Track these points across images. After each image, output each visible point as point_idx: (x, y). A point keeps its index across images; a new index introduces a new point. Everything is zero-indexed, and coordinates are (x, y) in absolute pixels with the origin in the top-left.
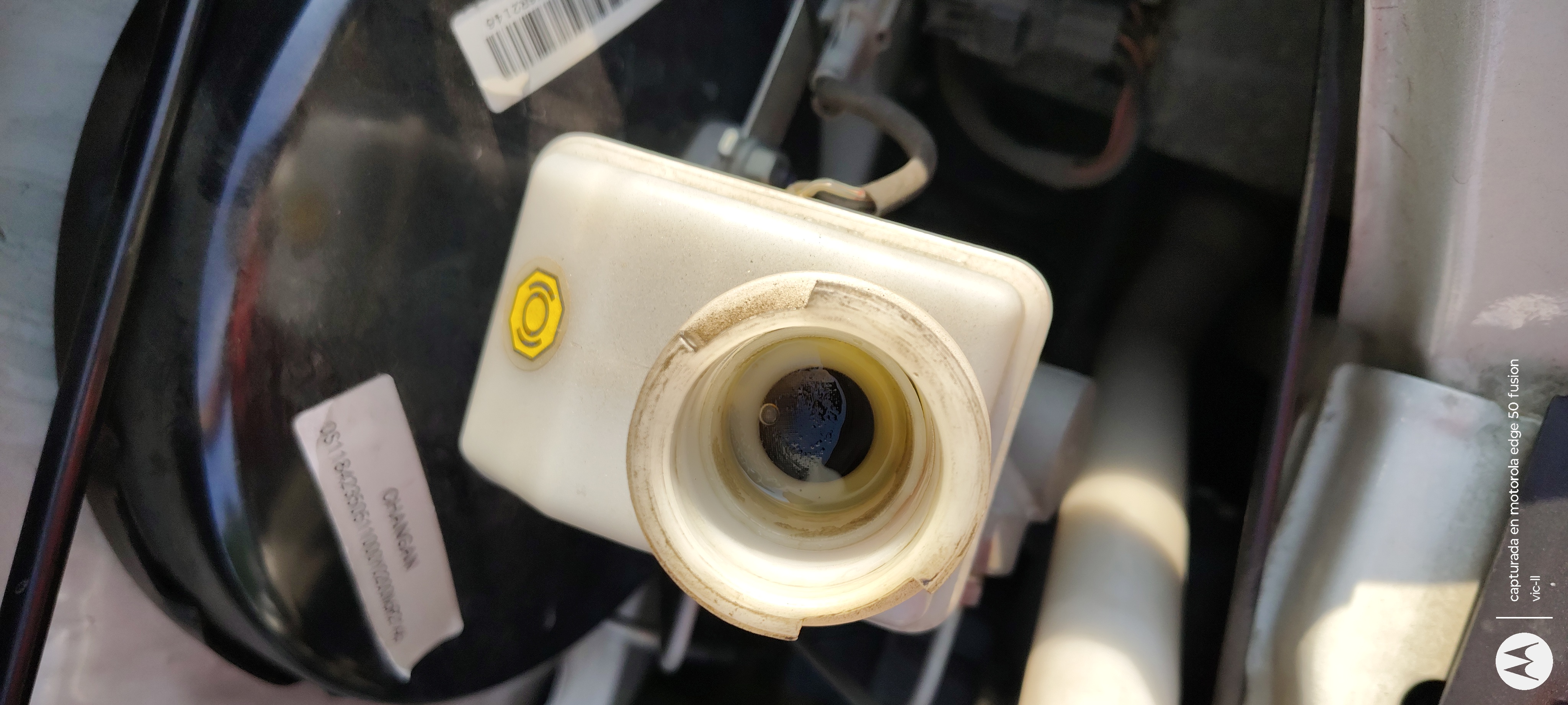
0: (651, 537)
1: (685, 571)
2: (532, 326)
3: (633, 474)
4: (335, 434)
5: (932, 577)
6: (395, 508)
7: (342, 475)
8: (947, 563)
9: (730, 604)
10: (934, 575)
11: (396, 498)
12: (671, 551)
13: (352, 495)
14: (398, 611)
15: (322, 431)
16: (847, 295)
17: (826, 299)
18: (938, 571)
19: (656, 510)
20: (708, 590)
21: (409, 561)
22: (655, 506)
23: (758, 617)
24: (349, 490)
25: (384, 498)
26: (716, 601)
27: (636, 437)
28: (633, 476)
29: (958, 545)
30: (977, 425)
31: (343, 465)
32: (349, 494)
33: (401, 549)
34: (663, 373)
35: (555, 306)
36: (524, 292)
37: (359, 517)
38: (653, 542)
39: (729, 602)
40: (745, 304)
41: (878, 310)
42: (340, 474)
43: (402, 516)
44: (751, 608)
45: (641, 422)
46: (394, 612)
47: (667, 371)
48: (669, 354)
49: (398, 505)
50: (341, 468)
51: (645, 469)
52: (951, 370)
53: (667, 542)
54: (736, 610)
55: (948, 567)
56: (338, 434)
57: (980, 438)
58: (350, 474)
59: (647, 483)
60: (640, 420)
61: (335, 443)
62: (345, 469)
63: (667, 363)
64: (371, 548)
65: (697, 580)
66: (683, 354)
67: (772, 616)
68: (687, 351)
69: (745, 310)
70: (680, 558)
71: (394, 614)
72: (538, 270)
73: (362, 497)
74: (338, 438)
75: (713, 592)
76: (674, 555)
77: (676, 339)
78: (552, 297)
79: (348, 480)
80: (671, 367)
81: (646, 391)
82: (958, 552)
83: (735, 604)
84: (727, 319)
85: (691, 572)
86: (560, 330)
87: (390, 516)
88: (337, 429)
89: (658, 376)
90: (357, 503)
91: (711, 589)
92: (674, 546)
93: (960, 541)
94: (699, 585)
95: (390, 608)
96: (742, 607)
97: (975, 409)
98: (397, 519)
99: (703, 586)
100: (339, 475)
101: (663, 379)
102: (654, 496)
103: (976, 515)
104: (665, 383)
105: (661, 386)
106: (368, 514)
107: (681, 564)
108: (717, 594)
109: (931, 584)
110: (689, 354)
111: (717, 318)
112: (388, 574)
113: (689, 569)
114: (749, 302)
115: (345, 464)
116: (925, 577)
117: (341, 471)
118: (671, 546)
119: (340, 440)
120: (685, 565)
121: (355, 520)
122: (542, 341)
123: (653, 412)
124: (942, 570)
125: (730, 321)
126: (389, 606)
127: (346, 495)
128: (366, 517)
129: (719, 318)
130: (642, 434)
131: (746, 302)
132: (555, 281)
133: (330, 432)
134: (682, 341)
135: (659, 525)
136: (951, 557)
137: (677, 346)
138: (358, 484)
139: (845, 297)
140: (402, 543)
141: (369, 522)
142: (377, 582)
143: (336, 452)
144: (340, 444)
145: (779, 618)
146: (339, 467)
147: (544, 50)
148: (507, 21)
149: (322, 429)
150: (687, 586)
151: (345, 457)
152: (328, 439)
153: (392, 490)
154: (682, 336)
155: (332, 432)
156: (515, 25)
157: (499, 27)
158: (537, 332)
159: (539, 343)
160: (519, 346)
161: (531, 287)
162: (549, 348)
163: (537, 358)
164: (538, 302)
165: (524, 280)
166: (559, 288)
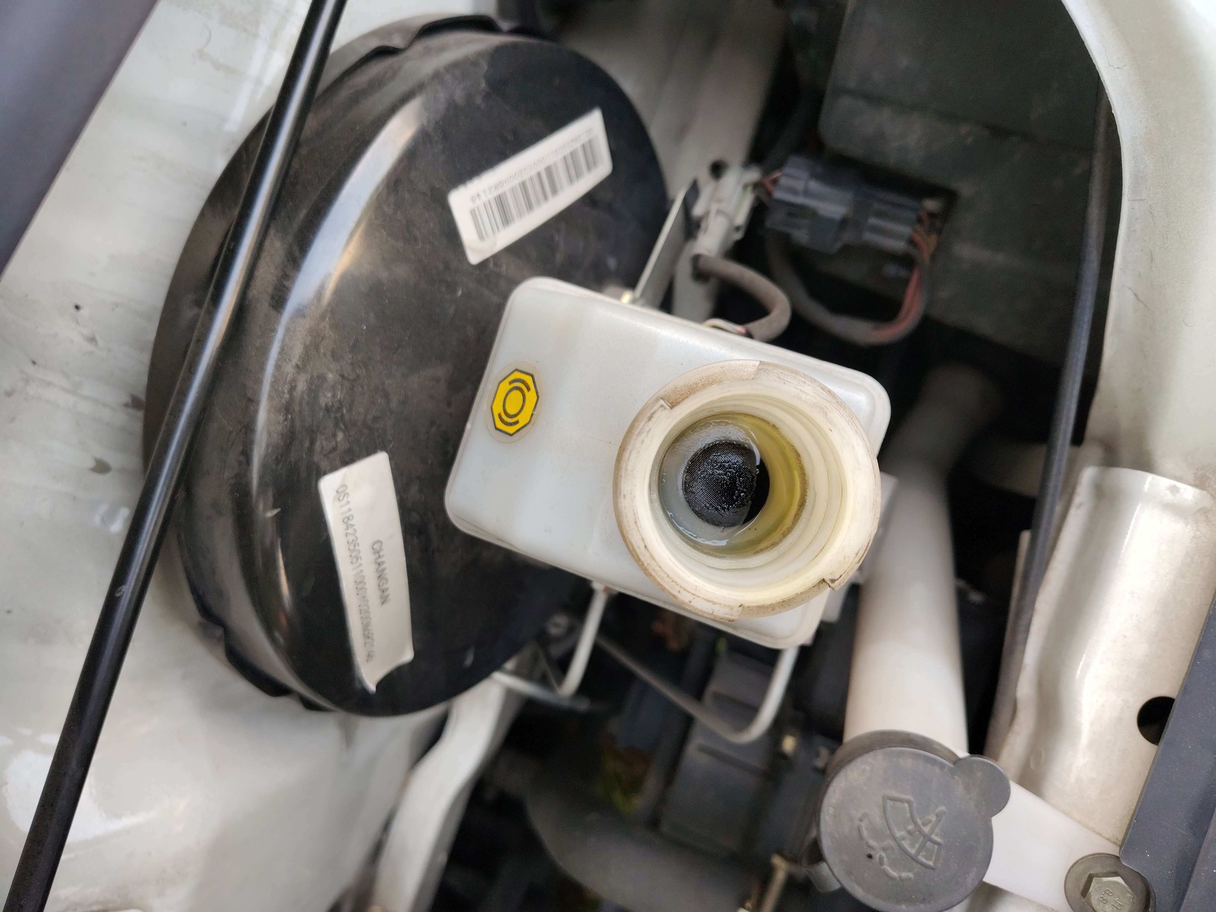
0: (634, 543)
1: (657, 568)
2: (511, 411)
3: (622, 496)
4: (346, 494)
5: (837, 578)
6: (379, 557)
7: (347, 527)
8: (849, 567)
9: (690, 594)
10: (839, 576)
11: (381, 547)
12: (648, 554)
13: (352, 543)
14: (372, 639)
15: (337, 492)
16: (783, 371)
17: (768, 373)
18: (842, 573)
19: (638, 523)
20: (674, 583)
21: (384, 600)
22: (637, 520)
23: (711, 604)
24: (351, 538)
25: (373, 548)
26: (679, 592)
27: (626, 470)
29: (857, 554)
31: (348, 518)
32: (350, 541)
33: (380, 589)
34: (647, 424)
35: (531, 396)
36: (505, 387)
37: (354, 560)
39: (689, 592)
40: (700, 381)
41: (805, 383)
42: (346, 525)
43: (383, 563)
44: (705, 597)
45: (630, 459)
46: (369, 637)
47: (650, 422)
48: (653, 411)
49: (381, 554)
50: (347, 521)
51: (631, 493)
52: (855, 427)
53: (646, 547)
54: (694, 598)
55: (849, 570)
56: (348, 494)
58: (352, 525)
59: (633, 503)
61: (344, 502)
62: (350, 522)
63: (651, 417)
64: (360, 584)
65: (666, 576)
66: (662, 411)
67: (720, 604)
68: (665, 409)
69: (700, 385)
70: (654, 559)
71: (368, 640)
72: (517, 370)
73: (359, 545)
74: (347, 498)
75: (677, 584)
76: (650, 556)
77: (657, 400)
78: (529, 389)
79: (351, 531)
80: (653, 420)
82: (857, 559)
83: (694, 595)
84: (687, 392)
85: (662, 570)
86: (535, 413)
87: (376, 563)
88: (347, 491)
89: (644, 426)
90: (354, 549)
91: (676, 582)
92: (650, 550)
93: (859, 552)
94: (667, 579)
95: (367, 635)
96: (698, 597)
98: (379, 565)
99: (670, 581)
100: (345, 527)
101: (647, 429)
102: (637, 513)
103: (871, 533)
104: (648, 432)
105: (645, 433)
106: (361, 558)
107: (655, 563)
108: (681, 587)
109: (837, 582)
110: (666, 412)
111: (679, 391)
112: (369, 607)
113: (660, 567)
114: (703, 380)
115: (350, 518)
116: (832, 577)
117: (347, 523)
118: (648, 550)
119: (349, 499)
120: (658, 564)
121: (352, 562)
122: (520, 421)
123: (639, 452)
124: (845, 572)
125: (689, 393)
126: (366, 633)
127: (348, 542)
128: (359, 561)
129: (680, 391)
131: (701, 380)
132: (531, 378)
133: (343, 492)
134: (662, 402)
135: (640, 534)
136: (852, 563)
137: (658, 405)
138: (357, 535)
139: (782, 373)
140: (381, 584)
141: (360, 565)
142: (361, 613)
143: (345, 509)
144: (348, 502)
145: (725, 605)
146: (346, 520)
147: (507, 220)
148: (484, 199)
149: (339, 488)
150: (659, 580)
151: (351, 513)
152: (341, 498)
153: (379, 542)
154: (662, 398)
155: (344, 493)
156: (489, 202)
157: (479, 203)
158: (515, 416)
159: (517, 422)
160: (500, 425)
161: (510, 383)
162: (525, 426)
163: (515, 432)
164: (517, 393)
165: (505, 379)
166: (534, 382)
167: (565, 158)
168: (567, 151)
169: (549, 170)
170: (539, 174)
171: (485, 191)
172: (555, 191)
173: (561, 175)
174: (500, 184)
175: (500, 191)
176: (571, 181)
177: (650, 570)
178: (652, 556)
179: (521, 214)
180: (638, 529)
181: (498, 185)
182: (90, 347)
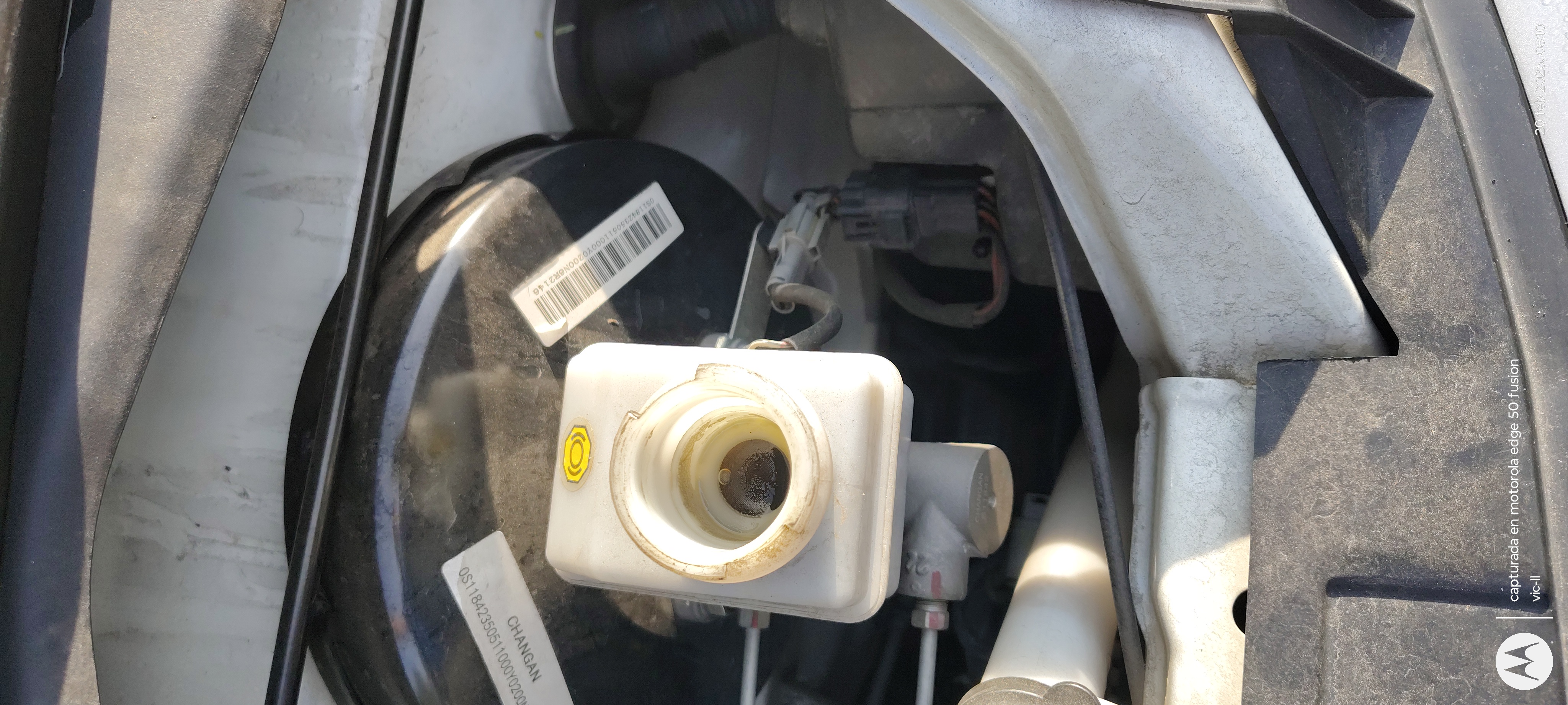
0: (631, 533)
1: (653, 549)
2: (576, 462)
3: (615, 497)
4: (470, 575)
5: (795, 520)
6: (518, 631)
7: (477, 606)
8: (802, 511)
11: (517, 622)
13: (486, 621)
15: (460, 575)
18: (798, 516)
19: (631, 516)
20: (668, 558)
21: (534, 675)
23: (700, 568)
24: (484, 617)
25: (509, 624)
26: (674, 564)
27: (614, 475)
28: (616, 501)
30: (802, 424)
31: (476, 598)
32: (484, 620)
33: (527, 665)
34: (623, 435)
35: (586, 444)
36: (570, 442)
37: (493, 638)
38: (633, 535)
39: (682, 562)
42: (475, 604)
43: (524, 637)
44: (695, 563)
47: (624, 433)
48: (624, 424)
49: (519, 629)
50: (477, 600)
51: (621, 493)
53: (640, 534)
55: (803, 513)
57: (806, 432)
58: (483, 605)
59: (624, 501)
60: (614, 465)
61: (469, 583)
62: (479, 602)
63: (624, 429)
64: (505, 663)
66: (631, 422)
67: (708, 566)
68: (633, 419)
72: (575, 426)
73: (493, 622)
74: (471, 579)
77: (627, 415)
78: (584, 440)
79: (482, 610)
80: (626, 430)
81: (615, 447)
82: (808, 502)
86: (590, 458)
87: (516, 638)
88: (470, 573)
89: (620, 437)
90: (490, 627)
92: (644, 536)
94: (662, 556)
97: (800, 416)
98: (520, 640)
100: (474, 607)
101: (623, 439)
103: (813, 478)
105: (622, 443)
106: (499, 636)
107: (650, 546)
108: (674, 560)
109: (796, 526)
110: (635, 421)
112: (520, 686)
115: (478, 598)
116: (791, 522)
118: (643, 537)
119: (473, 580)
121: (492, 642)
122: (582, 468)
123: (620, 459)
124: (800, 515)
127: (482, 620)
128: (498, 638)
130: (616, 473)
132: (585, 429)
133: (466, 573)
134: (630, 415)
137: (628, 418)
138: (488, 613)
140: (527, 659)
141: (500, 642)
142: (513, 692)
143: (472, 589)
144: (473, 583)
145: (712, 567)
146: (475, 601)
147: (575, 302)
148: (546, 288)
149: (461, 571)
150: (657, 558)
151: (477, 593)
152: (465, 581)
153: (512, 618)
154: (630, 412)
155: (467, 575)
156: (552, 289)
157: (541, 293)
158: (578, 465)
159: (580, 470)
160: (570, 477)
161: (572, 439)
162: (586, 471)
163: (580, 480)
164: (577, 445)
165: (569, 436)
166: (587, 432)
167: (626, 233)
168: (627, 227)
169: (610, 248)
170: (600, 254)
171: (545, 282)
172: (621, 265)
173: (626, 248)
174: (561, 272)
175: (562, 278)
176: (638, 252)
177: (648, 552)
178: (646, 540)
179: (588, 294)
180: (632, 520)
181: (557, 273)
182: (243, 501)
